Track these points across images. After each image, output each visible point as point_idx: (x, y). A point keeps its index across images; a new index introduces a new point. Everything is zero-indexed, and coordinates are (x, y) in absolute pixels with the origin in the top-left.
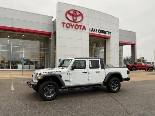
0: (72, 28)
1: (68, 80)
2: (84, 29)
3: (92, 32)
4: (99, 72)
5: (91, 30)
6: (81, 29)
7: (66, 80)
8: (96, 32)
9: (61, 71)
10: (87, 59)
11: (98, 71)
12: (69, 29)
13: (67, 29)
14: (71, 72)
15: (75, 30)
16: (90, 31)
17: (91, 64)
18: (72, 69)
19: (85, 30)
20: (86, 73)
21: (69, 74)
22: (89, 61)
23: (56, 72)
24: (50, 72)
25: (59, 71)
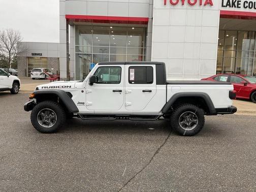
0: (183, 4)
1: (83, 103)
2: (208, 3)
3: (228, 9)
4: (150, 91)
5: (225, 4)
6: (201, 4)
7: (80, 103)
8: (238, 7)
9: (70, 87)
10: (125, 64)
11: (149, 89)
12: (176, 7)
13: (172, 7)
14: (89, 88)
15: (189, 7)
16: (223, 6)
17: (132, 74)
18: (91, 84)
19: (212, 4)
20: (120, 91)
21: (84, 91)
22: (130, 68)
23: (62, 87)
24: (52, 87)
25: (67, 87)
